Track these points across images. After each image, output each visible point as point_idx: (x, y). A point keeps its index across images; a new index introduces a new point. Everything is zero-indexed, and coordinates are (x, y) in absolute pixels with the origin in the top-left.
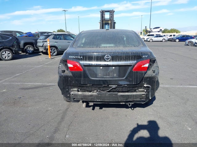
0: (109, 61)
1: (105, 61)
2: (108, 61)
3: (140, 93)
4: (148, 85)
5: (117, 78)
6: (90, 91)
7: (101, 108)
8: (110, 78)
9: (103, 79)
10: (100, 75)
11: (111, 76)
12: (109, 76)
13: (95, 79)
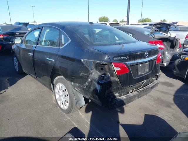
2: (146, 58)
5: (149, 72)
8: (145, 74)
9: (142, 76)
10: (140, 73)
11: (146, 72)
12: (144, 72)
13: (137, 78)
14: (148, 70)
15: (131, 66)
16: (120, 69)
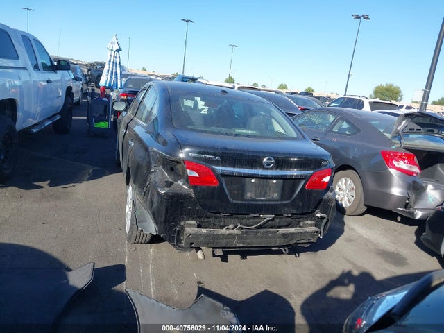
0: (271, 168)
1: (264, 168)
2: (267, 169)
3: (308, 228)
4: (322, 215)
5: (278, 201)
6: (222, 227)
7: (244, 257)
8: (266, 201)
9: (254, 203)
10: (249, 195)
11: (268, 198)
12: (264, 197)
13: (239, 202)
14: (276, 195)
15: (223, 175)
16: (197, 175)
